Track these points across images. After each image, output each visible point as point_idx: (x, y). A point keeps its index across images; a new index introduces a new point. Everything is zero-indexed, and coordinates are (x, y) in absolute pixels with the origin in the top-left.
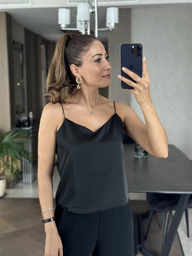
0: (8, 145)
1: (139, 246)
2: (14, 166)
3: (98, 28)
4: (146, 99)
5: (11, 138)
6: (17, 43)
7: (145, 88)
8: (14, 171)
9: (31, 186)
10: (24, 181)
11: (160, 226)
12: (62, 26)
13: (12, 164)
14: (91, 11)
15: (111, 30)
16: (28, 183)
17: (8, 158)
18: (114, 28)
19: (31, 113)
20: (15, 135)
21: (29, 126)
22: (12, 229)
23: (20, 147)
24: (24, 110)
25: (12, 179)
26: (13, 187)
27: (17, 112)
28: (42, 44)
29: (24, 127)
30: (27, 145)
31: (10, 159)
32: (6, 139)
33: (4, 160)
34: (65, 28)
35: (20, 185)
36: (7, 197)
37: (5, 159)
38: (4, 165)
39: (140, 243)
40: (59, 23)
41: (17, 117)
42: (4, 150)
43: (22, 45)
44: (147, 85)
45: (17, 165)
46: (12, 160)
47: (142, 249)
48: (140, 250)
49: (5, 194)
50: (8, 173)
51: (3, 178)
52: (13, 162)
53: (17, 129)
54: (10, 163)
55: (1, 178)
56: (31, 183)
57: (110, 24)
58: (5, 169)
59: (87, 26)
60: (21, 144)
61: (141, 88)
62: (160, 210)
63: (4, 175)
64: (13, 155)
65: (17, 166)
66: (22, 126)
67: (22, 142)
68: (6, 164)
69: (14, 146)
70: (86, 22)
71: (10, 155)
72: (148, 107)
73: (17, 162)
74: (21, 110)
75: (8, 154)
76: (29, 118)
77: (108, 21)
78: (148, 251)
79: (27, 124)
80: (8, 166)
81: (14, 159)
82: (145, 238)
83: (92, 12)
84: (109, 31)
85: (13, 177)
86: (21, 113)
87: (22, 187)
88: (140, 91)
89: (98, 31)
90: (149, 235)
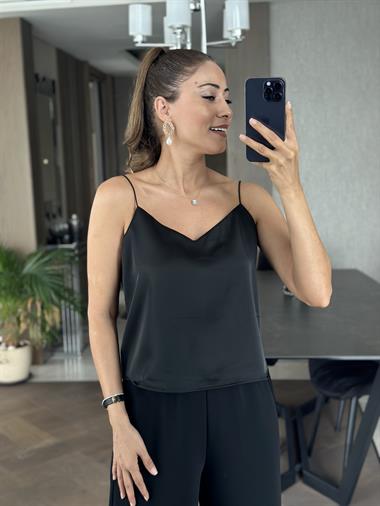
0: (33, 278)
1: (297, 467)
2: (48, 318)
3: (208, 41)
4: (290, 180)
5: (38, 264)
6: (44, 79)
7: (289, 160)
8: (48, 329)
9: (80, 358)
10: (65, 349)
11: (337, 428)
12: (135, 40)
13: (43, 315)
14: (192, 7)
15: (233, 44)
16: (73, 354)
17: (34, 303)
18: (239, 39)
19: (74, 217)
20: (46, 259)
21: (71, 242)
22: (49, 441)
23: (57, 282)
24: (60, 211)
25: (44, 346)
26: (45, 362)
27: (48, 215)
28: (92, 81)
29: (63, 243)
30: (70, 277)
31: (39, 305)
32: (30, 267)
33: (26, 309)
34: (143, 42)
35: (57, 356)
36: (35, 380)
37: (29, 305)
38: (26, 317)
39: (299, 460)
40: (131, 33)
41: (47, 224)
42: (27, 287)
43: (53, 83)
44: (292, 154)
45: (53, 317)
46: (42, 308)
47: (305, 472)
48: (301, 474)
49: (30, 376)
50: (35, 333)
51: (25, 345)
52: (45, 312)
53: (50, 247)
54: (39, 314)
55: (22, 343)
56: (79, 353)
57: (231, 31)
58: (28, 326)
59: (186, 38)
60: (58, 275)
61: (282, 161)
62: (337, 394)
63: (28, 339)
64: (43, 298)
65: (53, 320)
66: (59, 240)
67: (60, 272)
68: (32, 317)
69: (46, 279)
70: (183, 28)
71: (38, 298)
72: (292, 195)
73: (53, 312)
74: (55, 210)
75: (34, 295)
76: (70, 226)
77: (227, 27)
78: (316, 475)
79: (67, 237)
80: (34, 320)
81: (46, 305)
82: (309, 452)
83: (195, 10)
84: (229, 46)
85: (45, 341)
86: (54, 216)
87: (62, 362)
88: (280, 166)
89: (208, 47)
90: (315, 447)
